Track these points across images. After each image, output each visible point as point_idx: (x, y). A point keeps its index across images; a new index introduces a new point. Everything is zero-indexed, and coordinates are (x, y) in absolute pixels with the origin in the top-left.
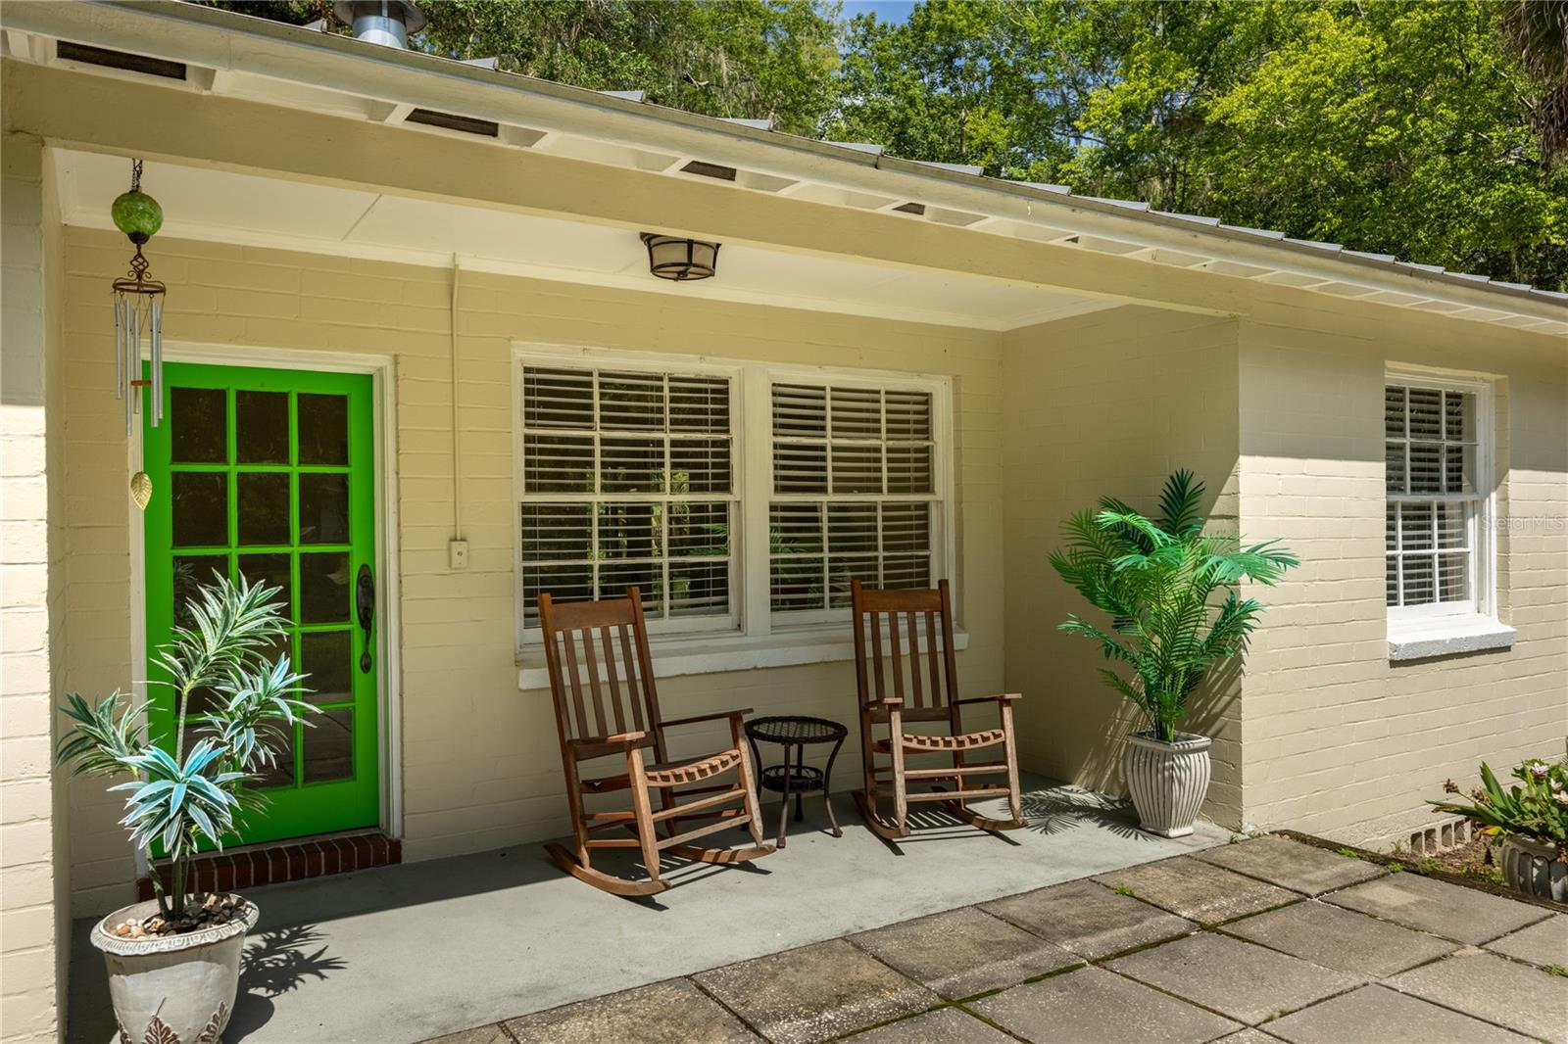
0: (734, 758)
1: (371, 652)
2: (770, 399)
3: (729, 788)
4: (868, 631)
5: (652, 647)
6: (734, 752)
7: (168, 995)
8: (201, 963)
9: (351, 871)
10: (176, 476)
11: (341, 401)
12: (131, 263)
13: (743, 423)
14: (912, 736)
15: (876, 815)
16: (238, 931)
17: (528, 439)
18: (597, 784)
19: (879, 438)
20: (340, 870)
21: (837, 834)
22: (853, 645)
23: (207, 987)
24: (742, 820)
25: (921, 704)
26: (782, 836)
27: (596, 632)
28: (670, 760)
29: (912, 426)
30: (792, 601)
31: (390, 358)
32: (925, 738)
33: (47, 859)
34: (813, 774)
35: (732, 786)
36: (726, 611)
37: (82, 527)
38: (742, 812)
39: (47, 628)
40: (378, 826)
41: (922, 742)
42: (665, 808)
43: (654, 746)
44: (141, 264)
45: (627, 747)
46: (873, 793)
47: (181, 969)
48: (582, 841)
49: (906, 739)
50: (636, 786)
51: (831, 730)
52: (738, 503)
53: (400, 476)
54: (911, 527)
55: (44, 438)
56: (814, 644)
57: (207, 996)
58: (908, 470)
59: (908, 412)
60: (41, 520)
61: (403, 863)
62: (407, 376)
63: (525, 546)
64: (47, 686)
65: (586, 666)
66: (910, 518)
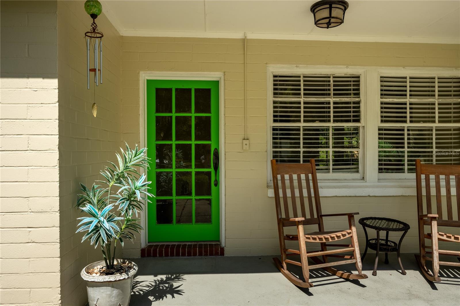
0: (349, 233)
1: (217, 179)
2: (379, 84)
3: (347, 246)
4: (423, 184)
5: (319, 184)
6: (349, 231)
7: (99, 297)
8: (110, 288)
9: (207, 256)
10: (157, 117)
11: (209, 91)
12: (91, 26)
13: (366, 93)
14: (444, 234)
15: (425, 267)
16: (123, 278)
17: (275, 102)
18: (291, 237)
19: (435, 98)
20: (203, 255)
21: (404, 273)
22: (416, 189)
23: (113, 297)
24: (351, 261)
25: (452, 218)
26: (375, 270)
27: (295, 177)
28: (325, 231)
29: (452, 93)
30: (388, 169)
31: (223, 73)
32: (451, 235)
33: (58, 241)
34: (393, 244)
35: (349, 245)
36: (358, 172)
37: (126, 133)
38: (353, 258)
39: (58, 158)
40: (219, 241)
41: (450, 237)
42: (322, 250)
43: (318, 224)
44: (95, 27)
45: (296, 224)
46: (424, 256)
47: (103, 289)
48: (284, 259)
49: (440, 234)
50: (300, 241)
51: (402, 226)
52: (364, 127)
53: (225, 116)
54: (451, 139)
55: (57, 90)
56: (398, 188)
57: (113, 300)
58: (450, 113)
59: (451, 87)
60: (56, 119)
61: (225, 256)
62: (228, 80)
63: (274, 143)
64: (58, 179)
65: (290, 189)
66: (451, 134)
